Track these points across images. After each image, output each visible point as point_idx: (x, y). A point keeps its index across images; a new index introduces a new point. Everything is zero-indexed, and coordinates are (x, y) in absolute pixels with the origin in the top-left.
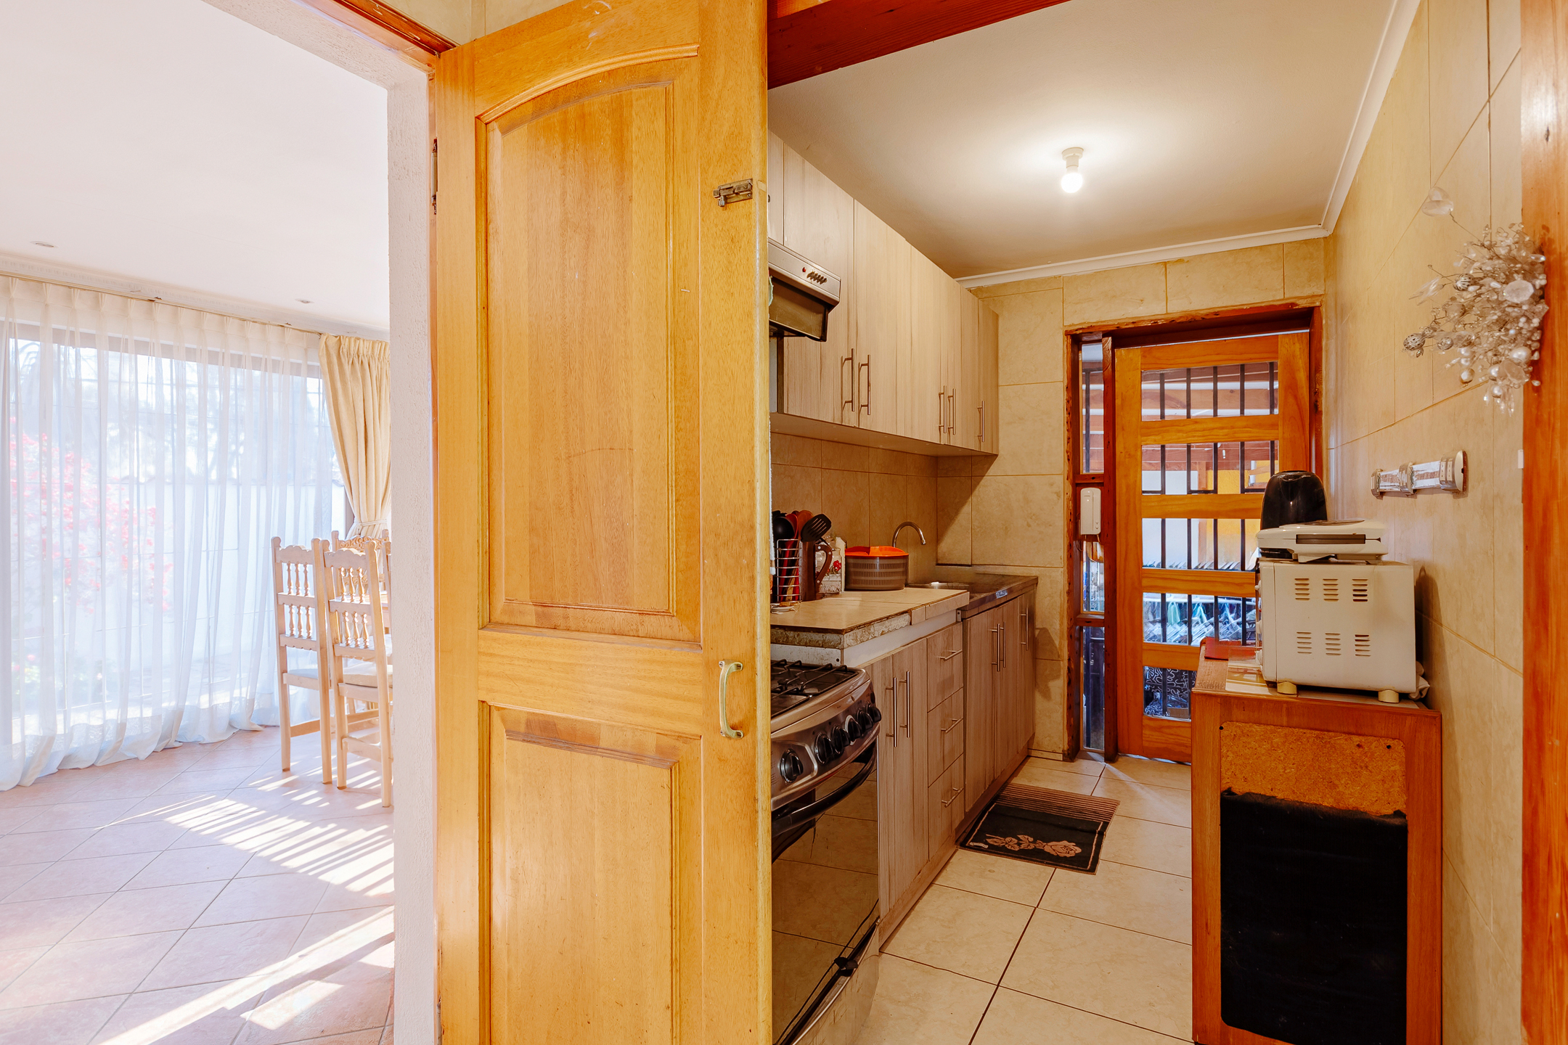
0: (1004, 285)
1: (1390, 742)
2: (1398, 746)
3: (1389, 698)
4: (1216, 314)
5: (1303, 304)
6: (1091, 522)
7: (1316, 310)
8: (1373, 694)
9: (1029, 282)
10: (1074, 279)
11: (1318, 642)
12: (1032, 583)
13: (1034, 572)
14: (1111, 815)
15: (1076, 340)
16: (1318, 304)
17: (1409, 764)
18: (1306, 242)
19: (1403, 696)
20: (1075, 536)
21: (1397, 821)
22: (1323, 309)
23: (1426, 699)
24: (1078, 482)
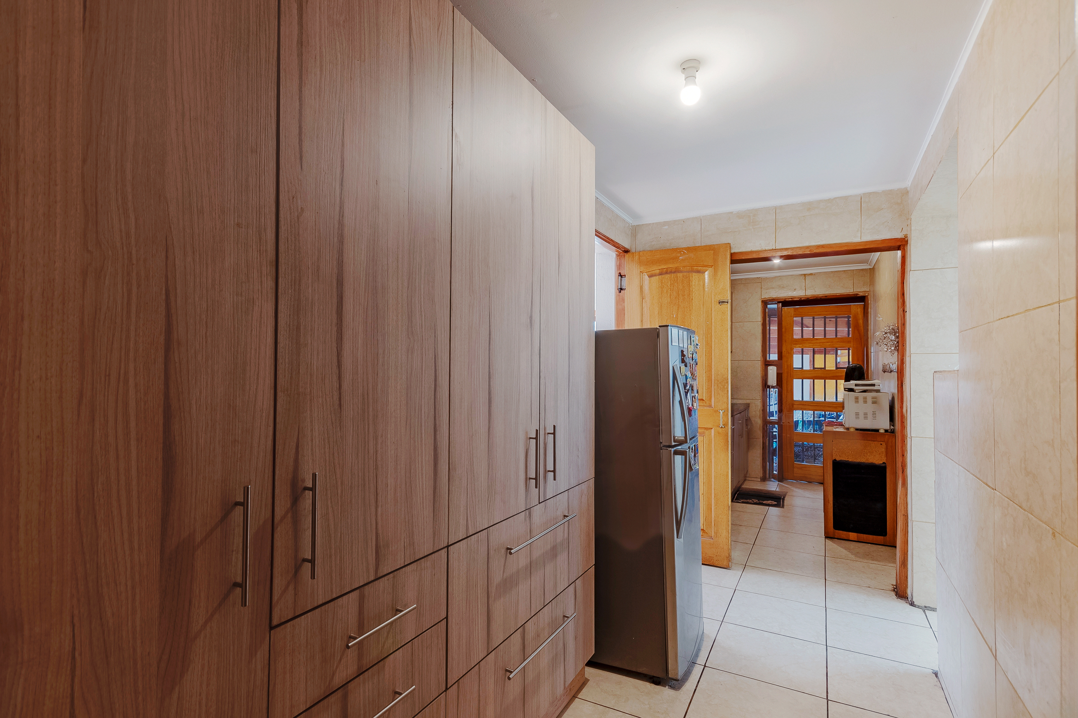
0: (735, 279)
1: (881, 443)
2: (884, 444)
3: (882, 431)
4: (826, 296)
5: (861, 294)
6: (772, 379)
7: (866, 297)
8: (877, 431)
9: (746, 279)
10: (766, 279)
11: (861, 416)
12: (747, 406)
13: (748, 401)
14: (786, 495)
15: (765, 303)
16: (867, 295)
17: (887, 448)
18: (862, 270)
19: (886, 431)
20: (766, 386)
21: (884, 465)
22: (869, 297)
23: (893, 431)
24: (767, 364)
